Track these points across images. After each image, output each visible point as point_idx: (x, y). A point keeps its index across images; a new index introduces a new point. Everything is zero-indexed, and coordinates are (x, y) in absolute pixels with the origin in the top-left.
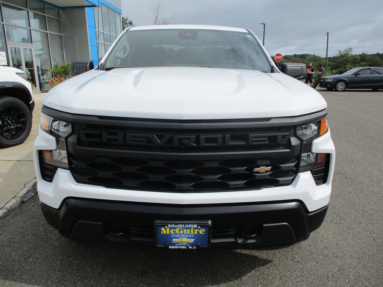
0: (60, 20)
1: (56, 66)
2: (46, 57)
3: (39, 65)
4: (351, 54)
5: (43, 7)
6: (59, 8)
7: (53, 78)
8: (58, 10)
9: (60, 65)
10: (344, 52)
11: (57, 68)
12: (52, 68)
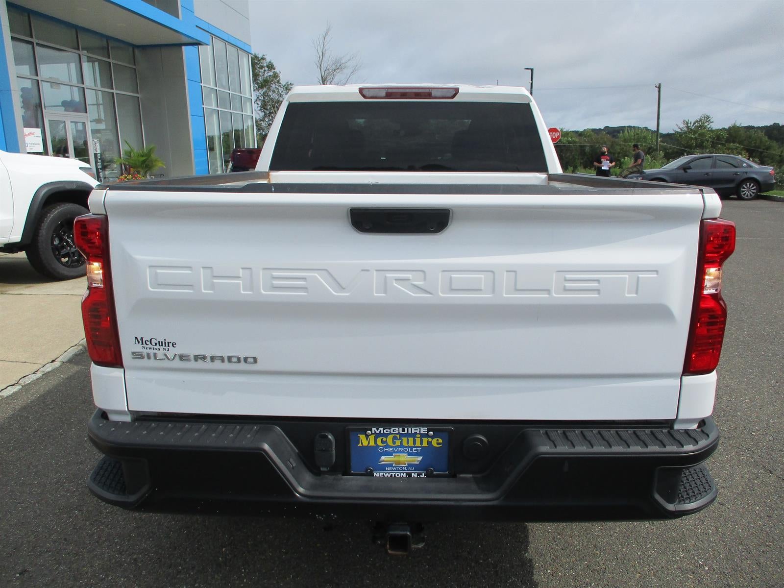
0: (135, 69)
1: (129, 154)
2: (110, 136)
3: (99, 151)
4: (708, 126)
5: (106, 46)
6: (135, 47)
7: (124, 176)
8: (134, 52)
9: (135, 151)
10: (694, 124)
11: (130, 156)
12: (121, 158)
